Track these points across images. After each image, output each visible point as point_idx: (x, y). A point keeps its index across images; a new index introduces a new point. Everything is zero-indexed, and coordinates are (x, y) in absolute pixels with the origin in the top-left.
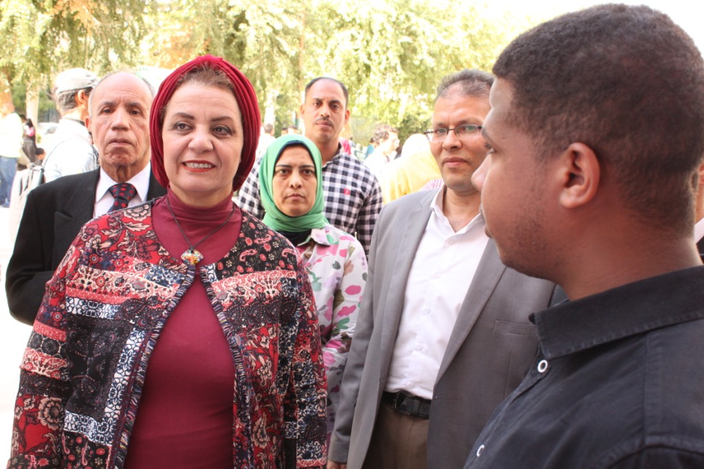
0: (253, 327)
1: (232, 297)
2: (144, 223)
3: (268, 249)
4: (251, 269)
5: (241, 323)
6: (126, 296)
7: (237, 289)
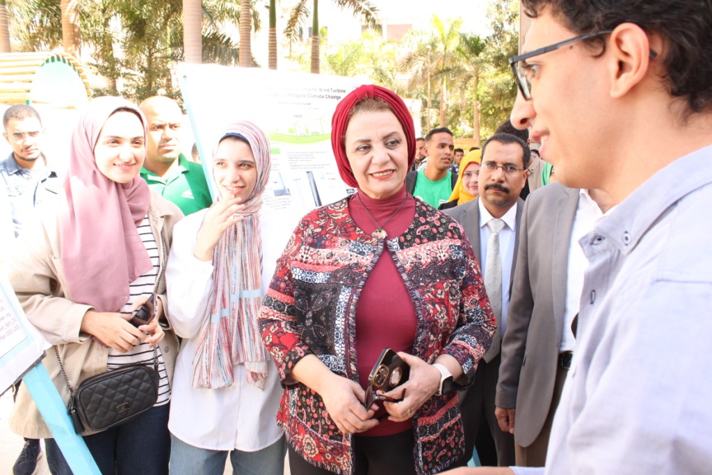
0: (430, 283)
1: (412, 263)
2: (343, 213)
3: (438, 224)
4: (425, 240)
5: (419, 282)
6: (336, 266)
7: (416, 257)
